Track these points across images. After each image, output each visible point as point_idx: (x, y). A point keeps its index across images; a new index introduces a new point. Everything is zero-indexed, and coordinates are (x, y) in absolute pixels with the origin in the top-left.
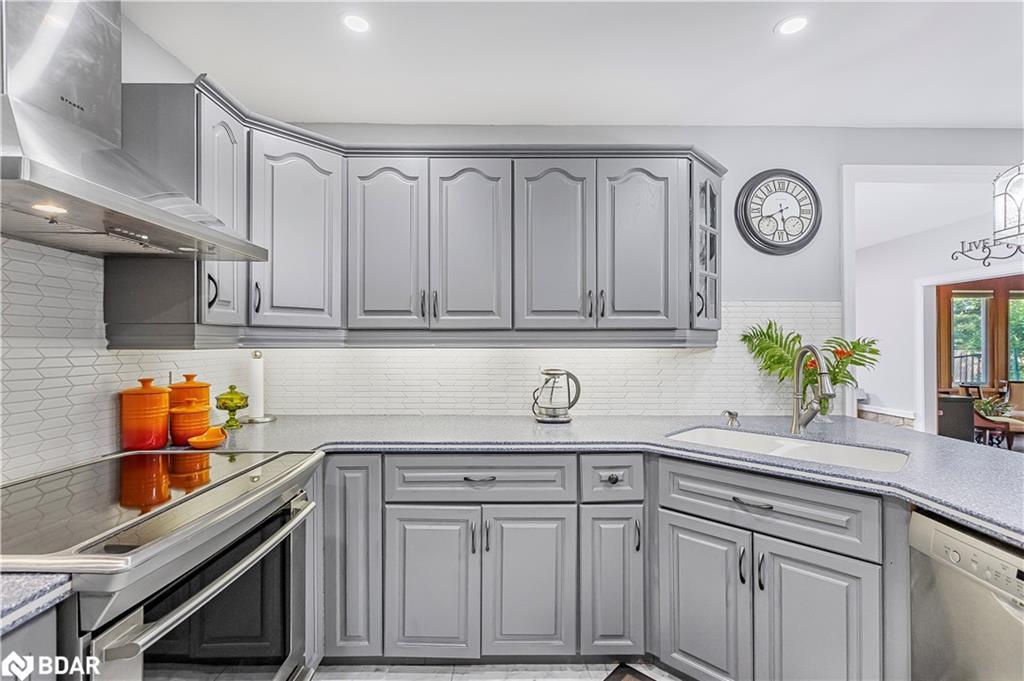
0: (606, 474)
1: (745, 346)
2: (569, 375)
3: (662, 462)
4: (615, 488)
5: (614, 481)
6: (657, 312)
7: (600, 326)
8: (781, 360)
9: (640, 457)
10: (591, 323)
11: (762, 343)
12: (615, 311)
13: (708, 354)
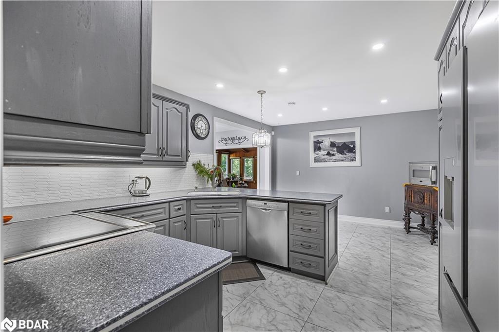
0: (177, 208)
1: (193, 167)
2: (147, 178)
3: (192, 201)
4: (179, 212)
5: (179, 209)
6: (179, 156)
7: (163, 160)
8: (202, 171)
9: (185, 201)
10: (160, 159)
11: (197, 166)
12: (168, 155)
13: (184, 169)
